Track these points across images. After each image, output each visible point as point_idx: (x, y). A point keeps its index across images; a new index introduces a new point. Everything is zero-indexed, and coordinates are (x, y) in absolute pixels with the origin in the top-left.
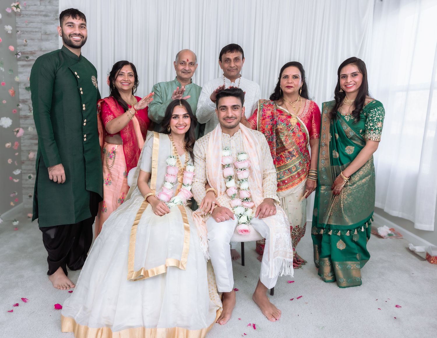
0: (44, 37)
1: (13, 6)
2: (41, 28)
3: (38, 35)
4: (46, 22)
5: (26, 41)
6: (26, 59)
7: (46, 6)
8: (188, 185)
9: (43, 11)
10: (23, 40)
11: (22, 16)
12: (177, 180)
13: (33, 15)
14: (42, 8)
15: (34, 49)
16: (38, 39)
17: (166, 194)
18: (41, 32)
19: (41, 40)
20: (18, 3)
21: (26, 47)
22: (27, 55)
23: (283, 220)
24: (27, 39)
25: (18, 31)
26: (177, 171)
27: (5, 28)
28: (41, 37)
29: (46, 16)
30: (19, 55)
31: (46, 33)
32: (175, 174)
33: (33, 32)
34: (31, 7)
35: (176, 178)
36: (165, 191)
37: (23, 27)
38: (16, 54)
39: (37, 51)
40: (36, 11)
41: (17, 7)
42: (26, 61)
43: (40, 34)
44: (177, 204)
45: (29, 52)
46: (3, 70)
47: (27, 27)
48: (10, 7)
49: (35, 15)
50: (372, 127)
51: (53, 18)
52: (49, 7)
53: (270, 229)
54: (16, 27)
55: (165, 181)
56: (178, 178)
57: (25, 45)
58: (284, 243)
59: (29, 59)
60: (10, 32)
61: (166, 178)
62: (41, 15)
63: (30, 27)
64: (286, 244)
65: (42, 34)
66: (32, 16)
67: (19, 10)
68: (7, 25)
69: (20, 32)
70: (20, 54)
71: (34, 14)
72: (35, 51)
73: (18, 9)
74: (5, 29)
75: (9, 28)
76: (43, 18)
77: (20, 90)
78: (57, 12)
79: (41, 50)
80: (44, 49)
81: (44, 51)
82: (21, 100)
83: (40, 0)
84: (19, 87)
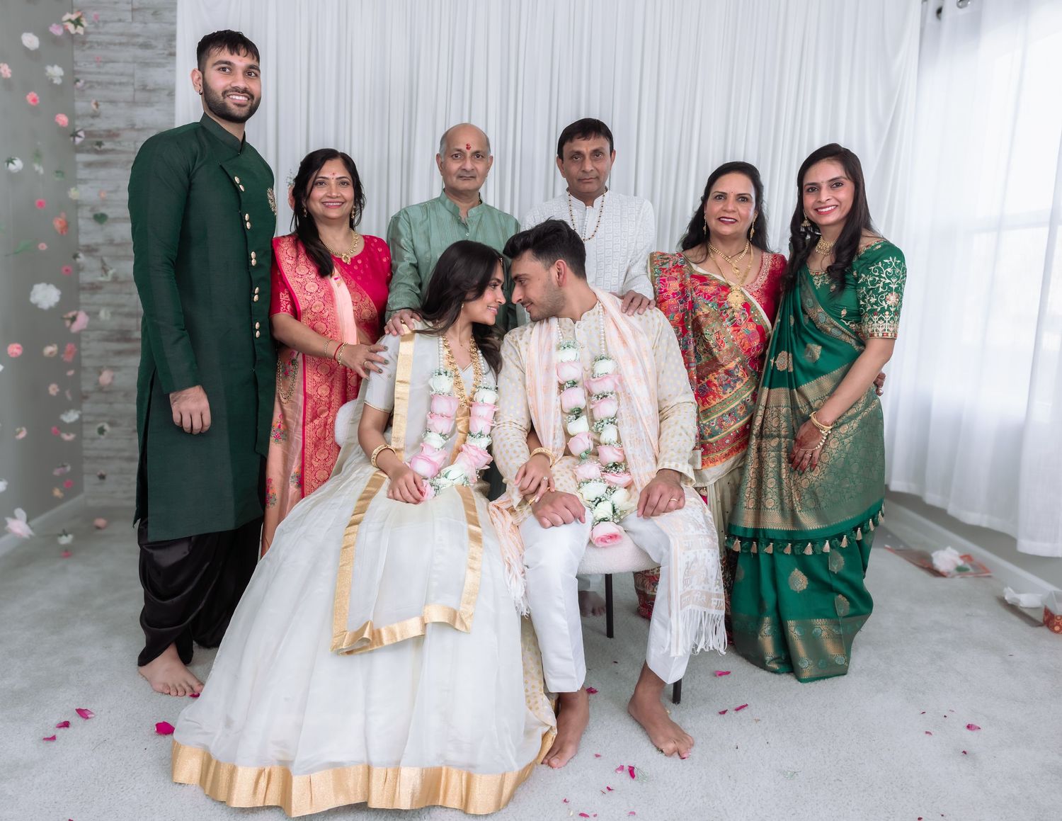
0: (140, 96)
1: (66, 22)
3: (127, 93)
4: (147, 61)
5: (97, 105)
6: (97, 147)
7: (145, 23)
8: (481, 434)
9: (138, 36)
10: (90, 102)
11: (87, 45)
12: (455, 426)
13: (115, 44)
14: (137, 28)
15: (115, 126)
16: (127, 102)
17: (430, 461)
18: (133, 84)
19: (134, 103)
20: (79, 14)
21: (96, 121)
22: (99, 140)
23: (701, 520)
24: (101, 101)
25: (78, 80)
26: (455, 406)
27: (46, 71)
28: (134, 97)
29: (145, 46)
30: (80, 137)
31: (144, 88)
32: (452, 413)
33: (115, 84)
34: (111, 25)
35: (453, 422)
36: (427, 452)
37: (89, 74)
38: (71, 133)
39: (124, 129)
40: (122, 34)
41: (77, 22)
42: (97, 152)
43: (130, 89)
44: (455, 482)
45: (104, 131)
46: (42, 171)
47: (99, 73)
48: (60, 23)
49: (121, 44)
50: (875, 307)
51: (161, 52)
52: (154, 27)
53: (672, 541)
54: (74, 72)
55: (427, 430)
56: (456, 422)
57: (95, 116)
58: (705, 574)
59: (103, 147)
60: (57, 81)
61: (428, 423)
62: (133, 45)
63: (107, 73)
64: (709, 575)
65: (135, 90)
66: (112, 47)
67: (80, 30)
68: (53, 66)
69: (82, 81)
70: (81, 134)
71: (117, 41)
72: (118, 129)
73: (79, 27)
74: (47, 74)
75: (56, 72)
76: (140, 53)
77: (81, 222)
78: (172, 37)
79: (132, 127)
80: (139, 125)
81: (139, 130)
82: (84, 246)
83: (133, 10)
84: (79, 215)
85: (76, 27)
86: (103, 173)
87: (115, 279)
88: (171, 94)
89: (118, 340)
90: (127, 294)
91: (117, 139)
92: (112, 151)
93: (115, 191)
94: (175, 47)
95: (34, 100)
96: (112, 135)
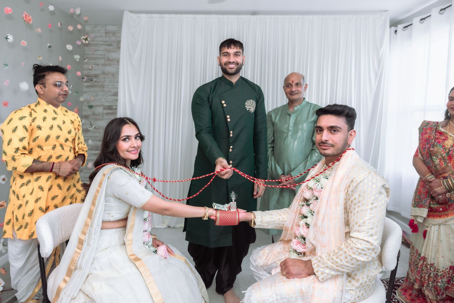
0: (107, 62)
1: (82, 39)
2: (105, 55)
3: (102, 61)
4: (110, 50)
5: (91, 67)
6: (91, 82)
7: (110, 37)
9: (107, 42)
10: (89, 65)
11: (89, 46)
13: (99, 45)
14: (107, 39)
15: (97, 73)
16: (102, 65)
18: (105, 58)
19: (105, 65)
20: (87, 36)
21: (91, 71)
22: (92, 78)
25: (85, 59)
27: (74, 57)
28: (105, 63)
29: (110, 45)
30: (85, 79)
31: (108, 60)
33: (98, 58)
34: (98, 38)
37: (90, 55)
38: (82, 77)
39: (100, 74)
40: (102, 41)
41: (86, 39)
43: (104, 60)
45: (94, 75)
47: (93, 55)
48: (80, 40)
51: (115, 47)
52: (113, 38)
54: (84, 54)
59: (93, 81)
60: (78, 60)
62: (106, 45)
63: (96, 55)
65: (105, 60)
66: (98, 46)
67: (87, 42)
68: (76, 55)
69: (87, 60)
70: (85, 78)
71: (100, 44)
73: (87, 41)
74: (74, 58)
75: (77, 57)
76: (108, 47)
77: (83, 107)
78: (119, 42)
79: (104, 73)
80: (106, 72)
81: (106, 74)
82: (84, 115)
83: (106, 33)
84: (83, 104)
85: (85, 41)
86: (92, 89)
87: (95, 128)
88: (118, 61)
89: (95, 150)
90: (99, 133)
91: (99, 77)
92: (96, 81)
93: (96, 96)
94: (120, 45)
95: (69, 68)
96: (96, 76)
